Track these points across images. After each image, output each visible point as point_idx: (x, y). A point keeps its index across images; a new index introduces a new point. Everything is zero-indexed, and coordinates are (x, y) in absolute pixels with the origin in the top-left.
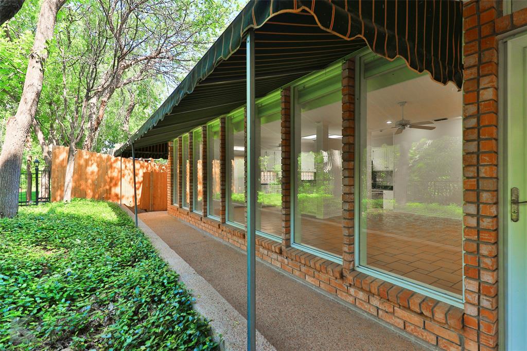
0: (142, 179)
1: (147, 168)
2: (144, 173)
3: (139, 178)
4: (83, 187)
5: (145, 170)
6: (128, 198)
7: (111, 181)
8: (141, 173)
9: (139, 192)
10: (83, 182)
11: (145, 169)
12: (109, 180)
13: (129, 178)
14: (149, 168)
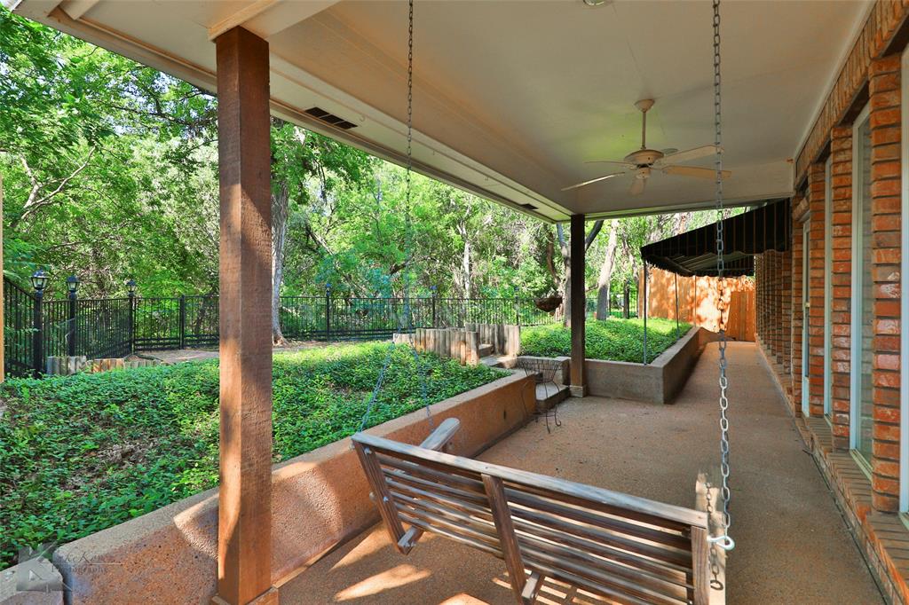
0: (729, 299)
1: (736, 286)
2: (732, 293)
3: (727, 298)
4: (665, 306)
5: (733, 289)
6: (712, 321)
7: (692, 301)
8: (728, 292)
9: (726, 315)
10: (664, 302)
11: (734, 287)
12: (690, 300)
13: (713, 298)
14: (740, 286)
